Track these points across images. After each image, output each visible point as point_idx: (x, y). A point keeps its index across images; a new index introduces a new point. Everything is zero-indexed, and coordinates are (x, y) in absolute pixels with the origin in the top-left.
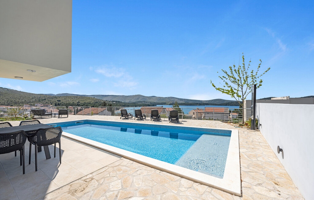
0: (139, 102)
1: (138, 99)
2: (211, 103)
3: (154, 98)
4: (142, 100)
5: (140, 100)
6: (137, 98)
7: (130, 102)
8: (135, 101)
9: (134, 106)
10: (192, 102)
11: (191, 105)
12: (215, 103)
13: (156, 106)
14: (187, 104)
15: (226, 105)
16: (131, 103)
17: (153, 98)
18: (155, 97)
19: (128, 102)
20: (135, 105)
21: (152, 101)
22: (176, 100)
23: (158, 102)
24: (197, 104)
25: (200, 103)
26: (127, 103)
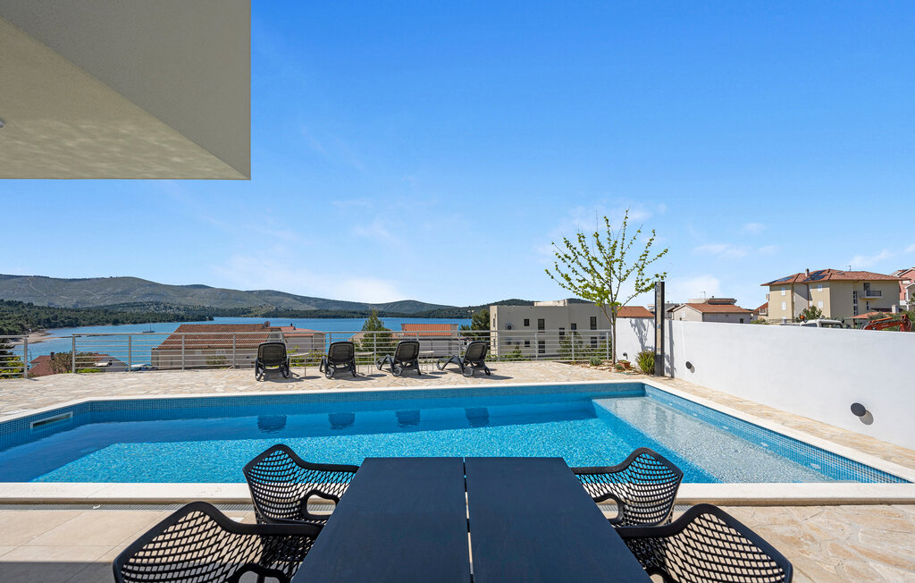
0: (129, 305)
1: (124, 293)
2: (391, 311)
3: (203, 291)
4: (147, 299)
5: (132, 298)
6: (119, 290)
7: (80, 306)
8: (108, 303)
9: (108, 322)
10: (338, 308)
11: (336, 316)
12: (402, 311)
13: (211, 319)
14: (325, 314)
15: (429, 317)
16: (89, 310)
17: (197, 290)
18: (206, 290)
19: (69, 305)
20: (114, 317)
21: (195, 302)
22: (287, 300)
23: (221, 306)
24: (355, 313)
25: (363, 310)
26: (66, 309)
